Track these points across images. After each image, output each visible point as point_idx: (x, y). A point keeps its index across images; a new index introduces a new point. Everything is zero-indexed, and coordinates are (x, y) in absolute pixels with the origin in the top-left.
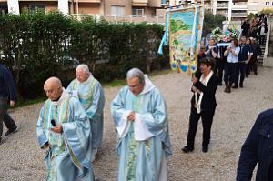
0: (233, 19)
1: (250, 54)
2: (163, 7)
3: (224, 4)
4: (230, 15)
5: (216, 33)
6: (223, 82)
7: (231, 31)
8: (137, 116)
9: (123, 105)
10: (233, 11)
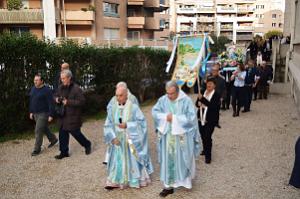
0: (238, 41)
1: (257, 78)
2: (162, 29)
3: (228, 26)
4: (234, 38)
5: (223, 57)
6: (231, 106)
7: (236, 55)
8: (174, 117)
9: (162, 111)
10: (238, 33)
